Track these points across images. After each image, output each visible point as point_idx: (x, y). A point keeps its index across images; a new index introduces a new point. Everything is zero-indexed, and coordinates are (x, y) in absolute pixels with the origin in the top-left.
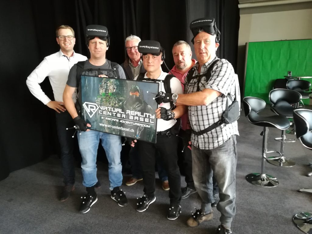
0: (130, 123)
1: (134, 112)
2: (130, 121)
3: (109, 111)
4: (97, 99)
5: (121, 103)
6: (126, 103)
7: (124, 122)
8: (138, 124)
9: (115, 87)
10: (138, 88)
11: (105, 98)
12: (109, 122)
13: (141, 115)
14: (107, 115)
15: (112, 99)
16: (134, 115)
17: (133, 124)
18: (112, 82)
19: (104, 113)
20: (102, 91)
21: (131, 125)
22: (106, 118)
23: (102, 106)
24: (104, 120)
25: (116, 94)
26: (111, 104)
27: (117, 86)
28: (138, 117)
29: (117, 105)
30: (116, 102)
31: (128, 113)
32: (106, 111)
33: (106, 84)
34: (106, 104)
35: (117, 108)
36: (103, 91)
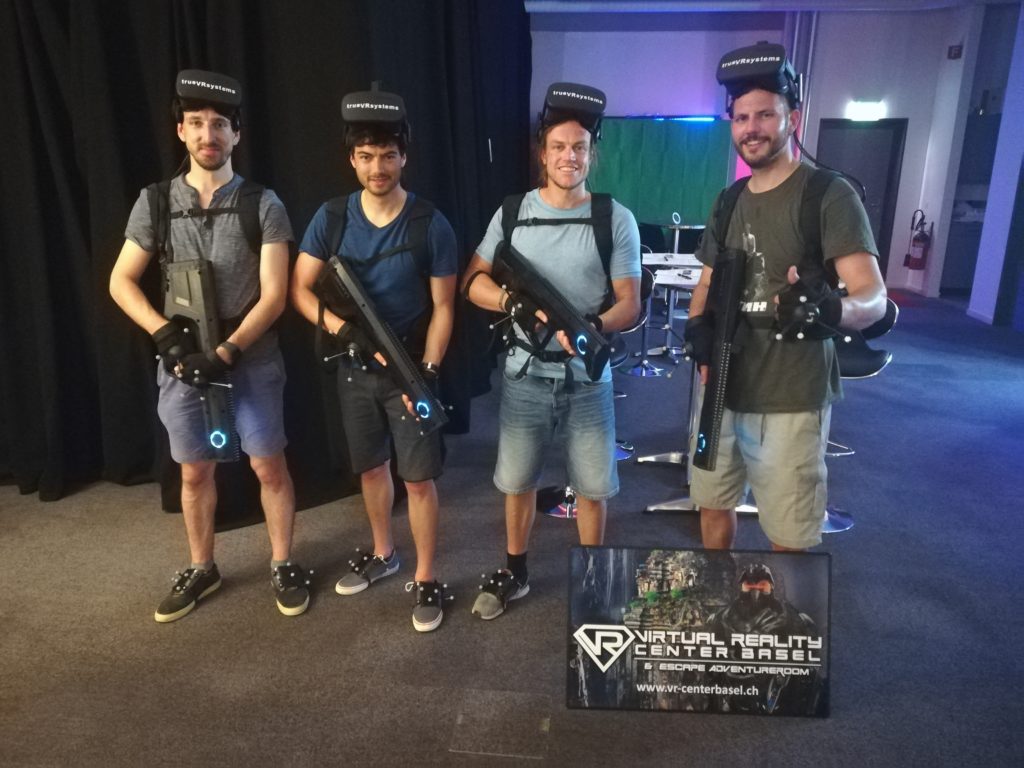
0: (744, 671)
1: (757, 636)
2: (742, 666)
3: (670, 644)
4: (629, 611)
5: (712, 617)
6: (729, 613)
7: (724, 669)
8: (772, 671)
9: (692, 573)
10: (768, 570)
11: (658, 607)
12: (671, 677)
13: (780, 641)
14: (666, 657)
15: (681, 606)
16: (756, 645)
17: (755, 672)
18: (683, 560)
19: (655, 650)
20: (646, 588)
21: (748, 676)
22: (662, 667)
23: (646, 632)
24: (655, 673)
25: (696, 592)
26: (680, 622)
27: (699, 570)
28: (769, 651)
29: (698, 623)
30: (697, 614)
31: (737, 643)
32: (661, 643)
33: (660, 567)
34: (661, 623)
35: (700, 631)
36: (652, 586)
